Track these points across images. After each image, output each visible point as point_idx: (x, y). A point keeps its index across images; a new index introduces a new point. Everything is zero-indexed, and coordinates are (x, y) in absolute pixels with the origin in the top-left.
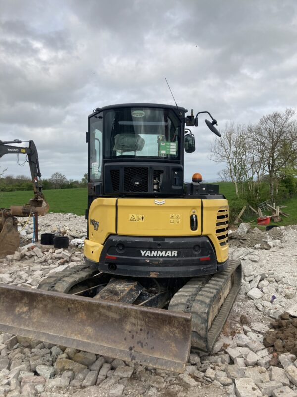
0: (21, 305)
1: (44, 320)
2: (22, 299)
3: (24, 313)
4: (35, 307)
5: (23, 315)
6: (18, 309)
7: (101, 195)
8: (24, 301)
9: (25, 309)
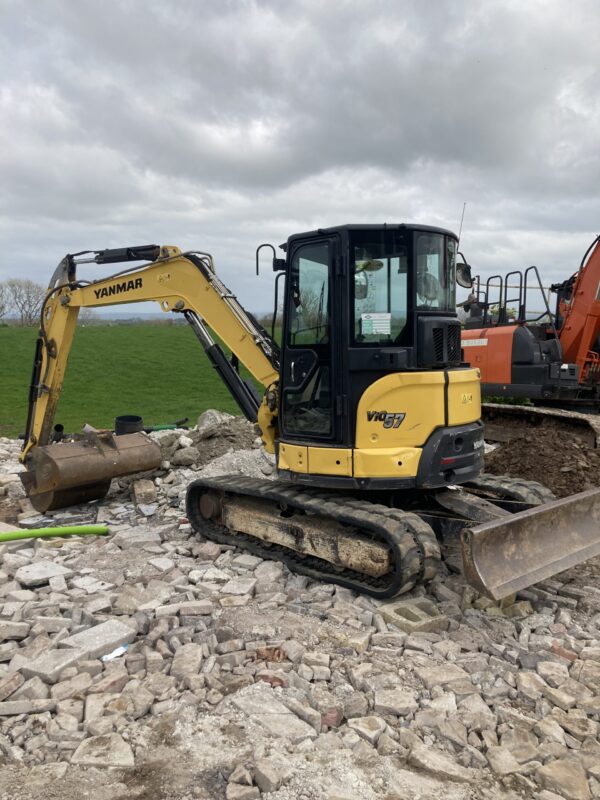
0: (506, 545)
1: (539, 550)
2: (507, 534)
3: (514, 554)
4: (522, 540)
5: (517, 558)
6: (506, 553)
7: (413, 368)
8: (508, 539)
9: (513, 549)
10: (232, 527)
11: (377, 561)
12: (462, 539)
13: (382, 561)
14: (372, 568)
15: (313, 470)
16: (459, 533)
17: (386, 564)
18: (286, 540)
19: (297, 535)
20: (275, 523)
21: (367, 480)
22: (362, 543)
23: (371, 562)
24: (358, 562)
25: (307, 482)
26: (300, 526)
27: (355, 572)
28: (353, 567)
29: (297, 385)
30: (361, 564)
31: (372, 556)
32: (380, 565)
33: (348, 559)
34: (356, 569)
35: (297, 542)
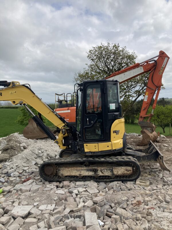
10: (62, 175)
11: (128, 171)
12: (159, 158)
13: (130, 171)
14: (127, 173)
15: (100, 150)
16: (158, 157)
17: (132, 171)
18: (91, 174)
19: (95, 171)
20: (85, 169)
21: (115, 150)
22: (122, 167)
23: (126, 172)
24: (122, 173)
25: (99, 154)
26: (96, 168)
27: (121, 176)
28: (120, 175)
29: (90, 125)
30: (123, 173)
31: (127, 170)
32: (130, 172)
33: (117, 173)
34: (121, 175)
35: (95, 173)
